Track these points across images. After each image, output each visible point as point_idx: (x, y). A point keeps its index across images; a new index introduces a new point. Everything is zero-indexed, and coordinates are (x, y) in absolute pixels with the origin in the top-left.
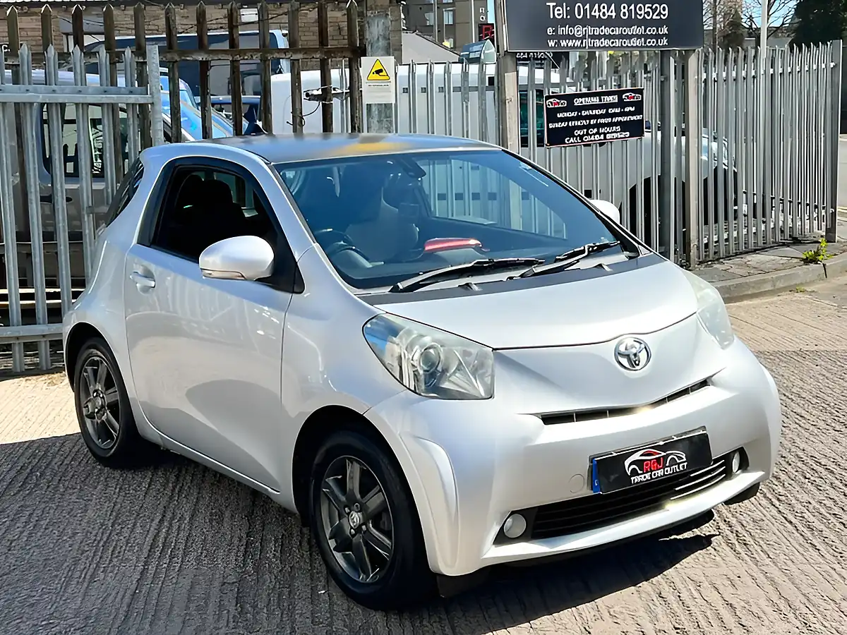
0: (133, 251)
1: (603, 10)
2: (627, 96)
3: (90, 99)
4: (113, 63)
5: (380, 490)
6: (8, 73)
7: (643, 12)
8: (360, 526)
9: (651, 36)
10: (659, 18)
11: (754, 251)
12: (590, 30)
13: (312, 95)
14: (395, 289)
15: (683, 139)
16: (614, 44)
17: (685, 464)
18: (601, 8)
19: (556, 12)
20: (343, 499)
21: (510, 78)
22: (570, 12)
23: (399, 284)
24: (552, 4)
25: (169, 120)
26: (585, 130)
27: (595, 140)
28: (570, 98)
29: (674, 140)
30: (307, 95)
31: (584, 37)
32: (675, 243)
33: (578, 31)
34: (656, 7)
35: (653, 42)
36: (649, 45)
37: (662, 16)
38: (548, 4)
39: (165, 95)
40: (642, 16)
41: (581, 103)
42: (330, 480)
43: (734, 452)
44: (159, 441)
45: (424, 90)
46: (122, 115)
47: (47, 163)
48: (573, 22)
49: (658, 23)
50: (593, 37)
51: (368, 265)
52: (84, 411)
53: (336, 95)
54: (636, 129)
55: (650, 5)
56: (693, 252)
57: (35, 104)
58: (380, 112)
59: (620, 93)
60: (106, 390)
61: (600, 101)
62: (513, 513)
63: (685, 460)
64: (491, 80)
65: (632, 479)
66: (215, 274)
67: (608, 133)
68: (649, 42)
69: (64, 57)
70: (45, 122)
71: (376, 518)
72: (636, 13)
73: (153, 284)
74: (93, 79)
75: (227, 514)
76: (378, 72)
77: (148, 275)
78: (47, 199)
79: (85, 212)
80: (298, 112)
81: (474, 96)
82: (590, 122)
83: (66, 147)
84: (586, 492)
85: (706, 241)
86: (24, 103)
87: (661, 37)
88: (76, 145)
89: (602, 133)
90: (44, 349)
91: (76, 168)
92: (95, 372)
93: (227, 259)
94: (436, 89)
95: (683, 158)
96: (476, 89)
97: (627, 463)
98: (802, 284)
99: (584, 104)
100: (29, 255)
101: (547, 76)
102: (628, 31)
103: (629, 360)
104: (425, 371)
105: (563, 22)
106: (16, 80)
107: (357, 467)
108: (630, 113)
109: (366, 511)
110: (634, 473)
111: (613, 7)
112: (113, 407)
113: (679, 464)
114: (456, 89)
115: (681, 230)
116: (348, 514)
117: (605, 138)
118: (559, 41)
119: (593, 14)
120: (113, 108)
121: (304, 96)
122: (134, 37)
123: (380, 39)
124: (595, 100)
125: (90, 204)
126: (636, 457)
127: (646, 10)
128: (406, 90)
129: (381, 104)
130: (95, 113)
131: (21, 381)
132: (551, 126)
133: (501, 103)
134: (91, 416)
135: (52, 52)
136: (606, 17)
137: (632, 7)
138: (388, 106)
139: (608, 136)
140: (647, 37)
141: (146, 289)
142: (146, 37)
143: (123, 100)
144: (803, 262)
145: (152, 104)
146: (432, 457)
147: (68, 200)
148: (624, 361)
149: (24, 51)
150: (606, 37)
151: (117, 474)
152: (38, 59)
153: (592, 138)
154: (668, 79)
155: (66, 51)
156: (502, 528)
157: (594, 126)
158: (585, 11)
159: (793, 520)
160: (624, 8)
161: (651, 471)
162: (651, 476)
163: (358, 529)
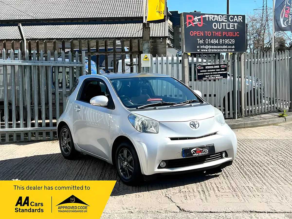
0: (75, 102)
1: (214, 41)
2: (222, 66)
3: (66, 65)
4: (73, 55)
5: (131, 156)
6: (44, 58)
7: (227, 42)
8: (127, 165)
9: (229, 49)
10: (232, 43)
11: (265, 114)
12: (210, 47)
13: (128, 64)
14: (137, 108)
15: (240, 79)
16: (218, 51)
17: (208, 152)
18: (214, 40)
19: (200, 42)
20: (123, 159)
21: (186, 60)
22: (204, 42)
23: (138, 107)
24: (198, 39)
25: (88, 71)
26: (209, 76)
27: (212, 79)
28: (204, 66)
29: (237, 79)
30: (126, 64)
31: (208, 49)
32: (238, 110)
33: (207, 47)
34: (231, 40)
35: (230, 50)
36: (229, 51)
37: (233, 43)
38: (197, 39)
39: (87, 64)
40: (226, 43)
41: (208, 68)
42: (120, 155)
43: (223, 152)
44: (80, 150)
45: (160, 63)
46: (75, 70)
47: (54, 83)
48: (205, 44)
49: (232, 45)
50: (211, 49)
51: (133, 104)
52: (62, 145)
53: (135, 65)
54: (225, 76)
55: (229, 40)
56: (243, 113)
57: (51, 66)
58: (146, 69)
59: (220, 65)
60: (68, 139)
61: (214, 67)
62: (163, 161)
63: (208, 151)
64: (181, 61)
65: (193, 155)
66: (94, 105)
67: (216, 76)
68: (229, 50)
69: (59, 54)
70: (54, 72)
71: (130, 163)
72: (224, 42)
73: (80, 110)
74: (67, 60)
75: (97, 169)
76: (146, 58)
77: (79, 108)
78: (54, 94)
79: (64, 96)
80: (124, 69)
81: (175, 65)
82: (210, 73)
83: (59, 80)
84: (181, 157)
85: (248, 110)
86: (48, 66)
87: (232, 49)
88: (62, 79)
89: (214, 77)
90: (51, 134)
91: (62, 85)
92: (65, 134)
93: (97, 101)
94: (164, 63)
95: (240, 84)
96: (176, 63)
97: (192, 151)
98: (277, 123)
99: (209, 68)
100: (48, 109)
101: (197, 60)
102: (222, 47)
103: (194, 126)
104: (142, 127)
105: (202, 45)
106: (46, 60)
107: (126, 150)
108: (223, 71)
109: (128, 161)
110: (194, 153)
111: (217, 40)
112: (69, 143)
113: (206, 152)
114: (170, 63)
115: (239, 106)
116: (124, 162)
117: (215, 78)
118: (201, 50)
119: (211, 42)
120: (72, 68)
121: (125, 64)
122: (79, 49)
123: (147, 49)
124: (212, 67)
125: (65, 94)
126: (195, 149)
127: (228, 41)
128: (155, 63)
129: (147, 67)
130: (68, 70)
131: (45, 142)
132: (198, 74)
133: (183, 67)
134: (64, 146)
135: (56, 52)
136: (215, 43)
137: (223, 40)
138: (148, 68)
139: (216, 77)
140: (228, 49)
141: (78, 111)
142: (82, 49)
143: (75, 66)
144: (278, 117)
145: (83, 67)
146: (142, 146)
147: (59, 94)
148: (192, 126)
149: (49, 52)
150: (215, 49)
151: (70, 161)
152: (52, 54)
153: (211, 78)
154: (235, 61)
155: (60, 52)
156: (160, 165)
157: (212, 75)
158: (209, 41)
159: (242, 172)
160: (221, 40)
161: (198, 153)
162: (198, 154)
163: (126, 166)
